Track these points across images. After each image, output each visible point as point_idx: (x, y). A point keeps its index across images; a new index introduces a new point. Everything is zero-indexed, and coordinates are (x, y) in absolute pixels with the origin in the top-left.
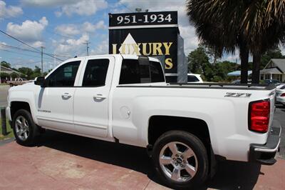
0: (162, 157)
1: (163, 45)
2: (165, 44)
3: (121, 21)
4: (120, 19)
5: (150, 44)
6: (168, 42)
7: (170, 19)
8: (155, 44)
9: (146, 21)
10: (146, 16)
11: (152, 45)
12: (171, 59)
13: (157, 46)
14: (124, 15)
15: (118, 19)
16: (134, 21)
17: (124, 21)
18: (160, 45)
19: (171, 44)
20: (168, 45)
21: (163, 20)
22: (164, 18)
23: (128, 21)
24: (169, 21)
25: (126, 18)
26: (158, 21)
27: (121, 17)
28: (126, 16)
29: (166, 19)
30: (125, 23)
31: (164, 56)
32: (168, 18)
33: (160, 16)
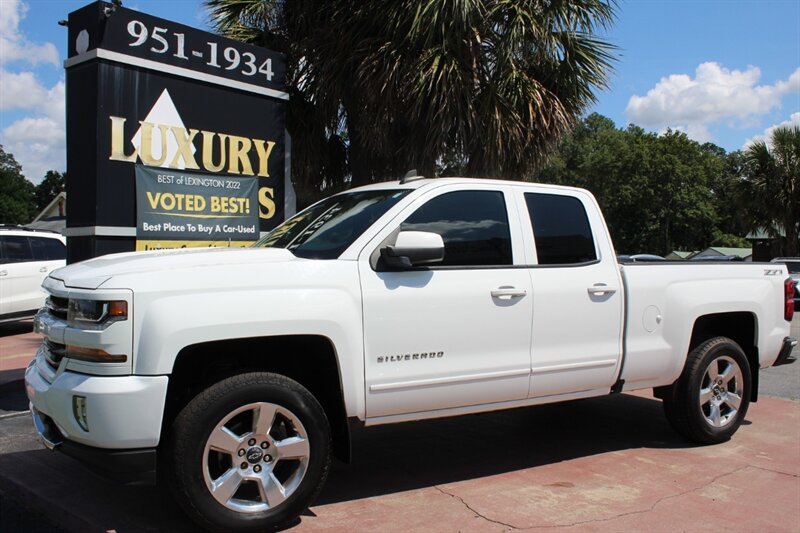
1: (253, 146)
2: (259, 144)
3: (142, 37)
4: (138, 30)
5: (223, 137)
6: (266, 138)
7: (269, 74)
8: (234, 140)
9: (214, 62)
10: (214, 46)
11: (227, 141)
12: (271, 191)
13: (241, 145)
14: (151, 22)
15: (131, 27)
16: (181, 54)
17: (150, 41)
18: (247, 142)
19: (271, 144)
20: (266, 146)
21: (254, 70)
22: (257, 64)
23: (161, 46)
24: (269, 78)
25: (157, 33)
26: (243, 72)
27: (141, 24)
28: (156, 29)
29: (261, 71)
30: (154, 49)
31: (256, 180)
32: (265, 68)
33: (248, 59)
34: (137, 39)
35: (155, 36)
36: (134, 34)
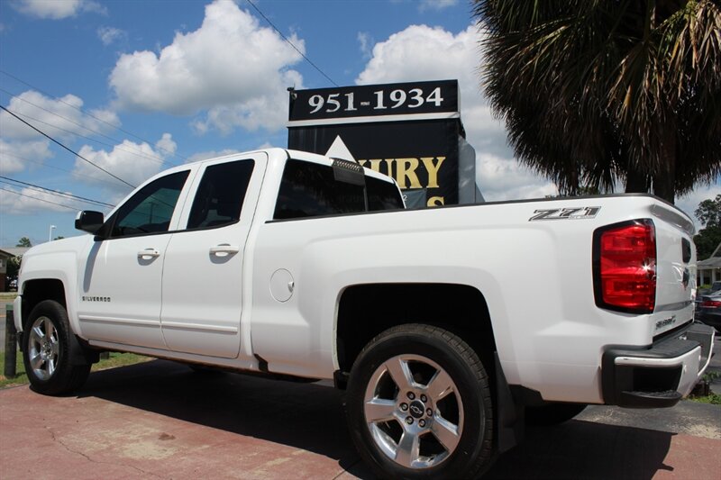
0: (372, 401)
1: (421, 163)
2: (428, 162)
3: (320, 105)
4: (316, 101)
5: (389, 162)
6: (435, 155)
7: (438, 101)
8: (401, 162)
9: (380, 105)
10: (380, 94)
11: (394, 165)
12: (442, 199)
13: (408, 165)
14: (325, 93)
15: (311, 101)
16: (351, 107)
17: (326, 106)
18: (414, 163)
19: (441, 159)
20: (435, 162)
21: (421, 101)
22: (424, 96)
23: (335, 106)
24: (438, 104)
25: (331, 98)
26: (410, 106)
27: (319, 97)
28: (331, 96)
29: (428, 100)
30: (328, 111)
31: (424, 192)
32: (433, 97)
33: (415, 94)
34: (315, 108)
35: (329, 101)
36: (314, 105)
